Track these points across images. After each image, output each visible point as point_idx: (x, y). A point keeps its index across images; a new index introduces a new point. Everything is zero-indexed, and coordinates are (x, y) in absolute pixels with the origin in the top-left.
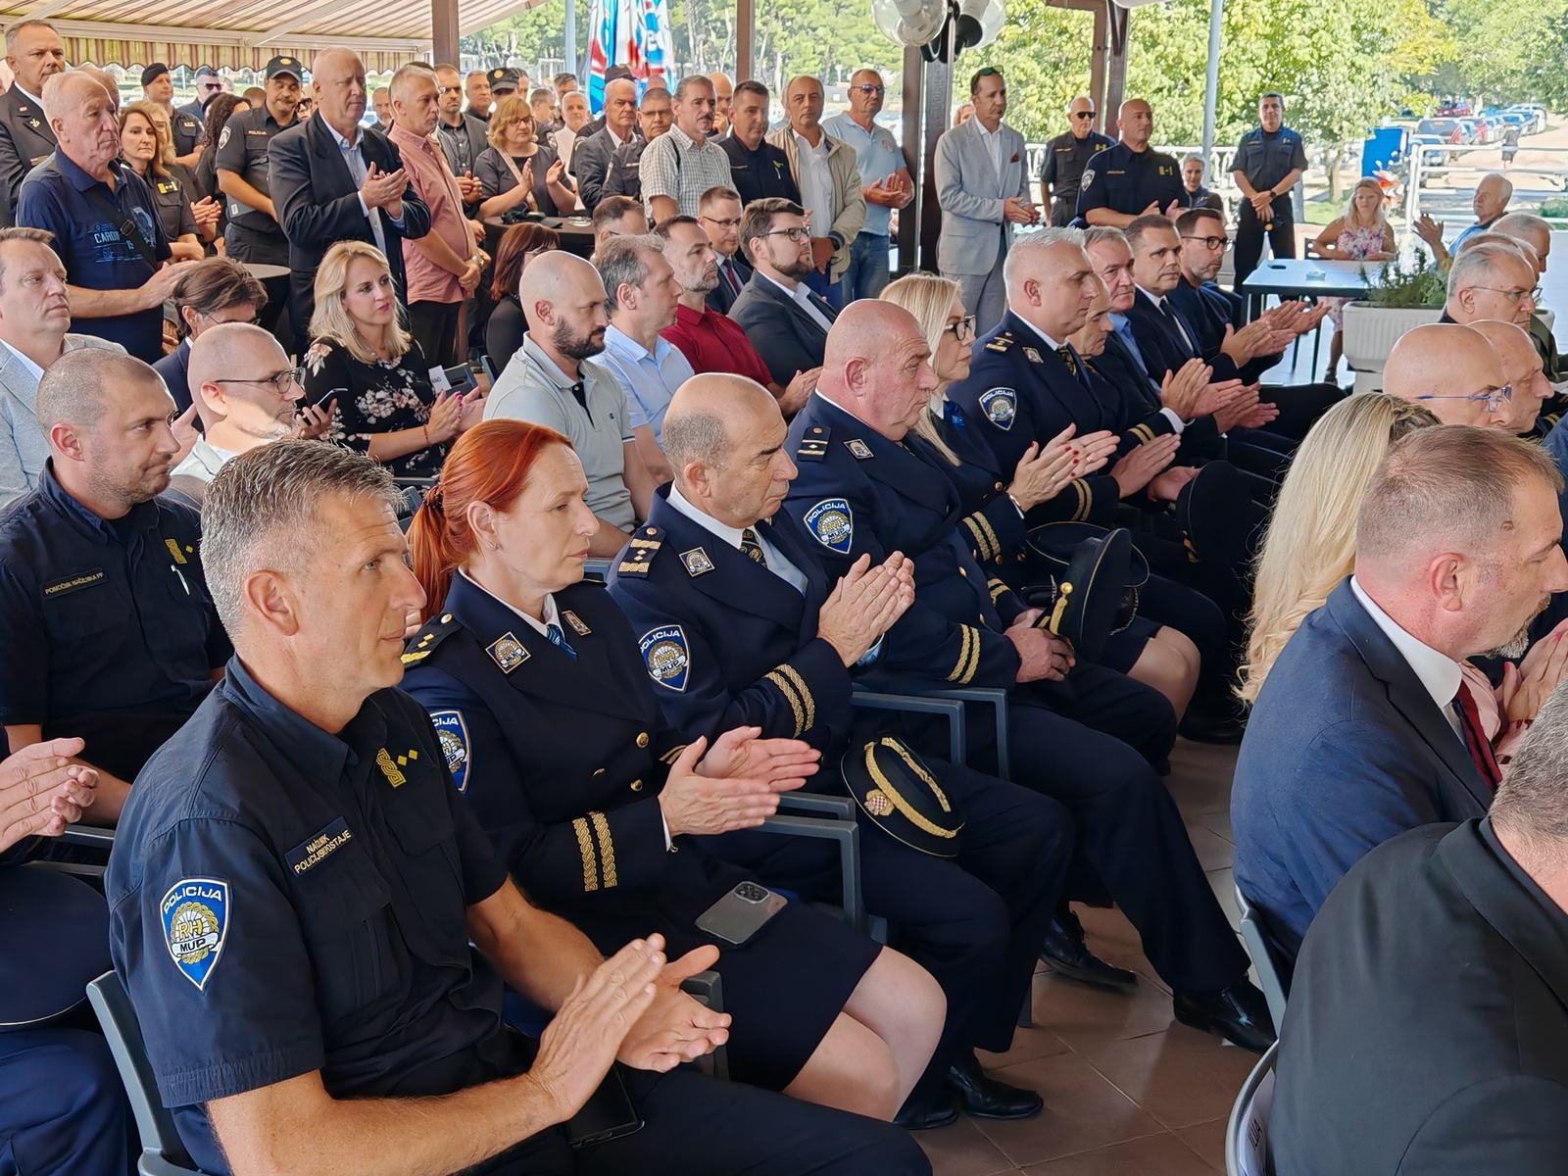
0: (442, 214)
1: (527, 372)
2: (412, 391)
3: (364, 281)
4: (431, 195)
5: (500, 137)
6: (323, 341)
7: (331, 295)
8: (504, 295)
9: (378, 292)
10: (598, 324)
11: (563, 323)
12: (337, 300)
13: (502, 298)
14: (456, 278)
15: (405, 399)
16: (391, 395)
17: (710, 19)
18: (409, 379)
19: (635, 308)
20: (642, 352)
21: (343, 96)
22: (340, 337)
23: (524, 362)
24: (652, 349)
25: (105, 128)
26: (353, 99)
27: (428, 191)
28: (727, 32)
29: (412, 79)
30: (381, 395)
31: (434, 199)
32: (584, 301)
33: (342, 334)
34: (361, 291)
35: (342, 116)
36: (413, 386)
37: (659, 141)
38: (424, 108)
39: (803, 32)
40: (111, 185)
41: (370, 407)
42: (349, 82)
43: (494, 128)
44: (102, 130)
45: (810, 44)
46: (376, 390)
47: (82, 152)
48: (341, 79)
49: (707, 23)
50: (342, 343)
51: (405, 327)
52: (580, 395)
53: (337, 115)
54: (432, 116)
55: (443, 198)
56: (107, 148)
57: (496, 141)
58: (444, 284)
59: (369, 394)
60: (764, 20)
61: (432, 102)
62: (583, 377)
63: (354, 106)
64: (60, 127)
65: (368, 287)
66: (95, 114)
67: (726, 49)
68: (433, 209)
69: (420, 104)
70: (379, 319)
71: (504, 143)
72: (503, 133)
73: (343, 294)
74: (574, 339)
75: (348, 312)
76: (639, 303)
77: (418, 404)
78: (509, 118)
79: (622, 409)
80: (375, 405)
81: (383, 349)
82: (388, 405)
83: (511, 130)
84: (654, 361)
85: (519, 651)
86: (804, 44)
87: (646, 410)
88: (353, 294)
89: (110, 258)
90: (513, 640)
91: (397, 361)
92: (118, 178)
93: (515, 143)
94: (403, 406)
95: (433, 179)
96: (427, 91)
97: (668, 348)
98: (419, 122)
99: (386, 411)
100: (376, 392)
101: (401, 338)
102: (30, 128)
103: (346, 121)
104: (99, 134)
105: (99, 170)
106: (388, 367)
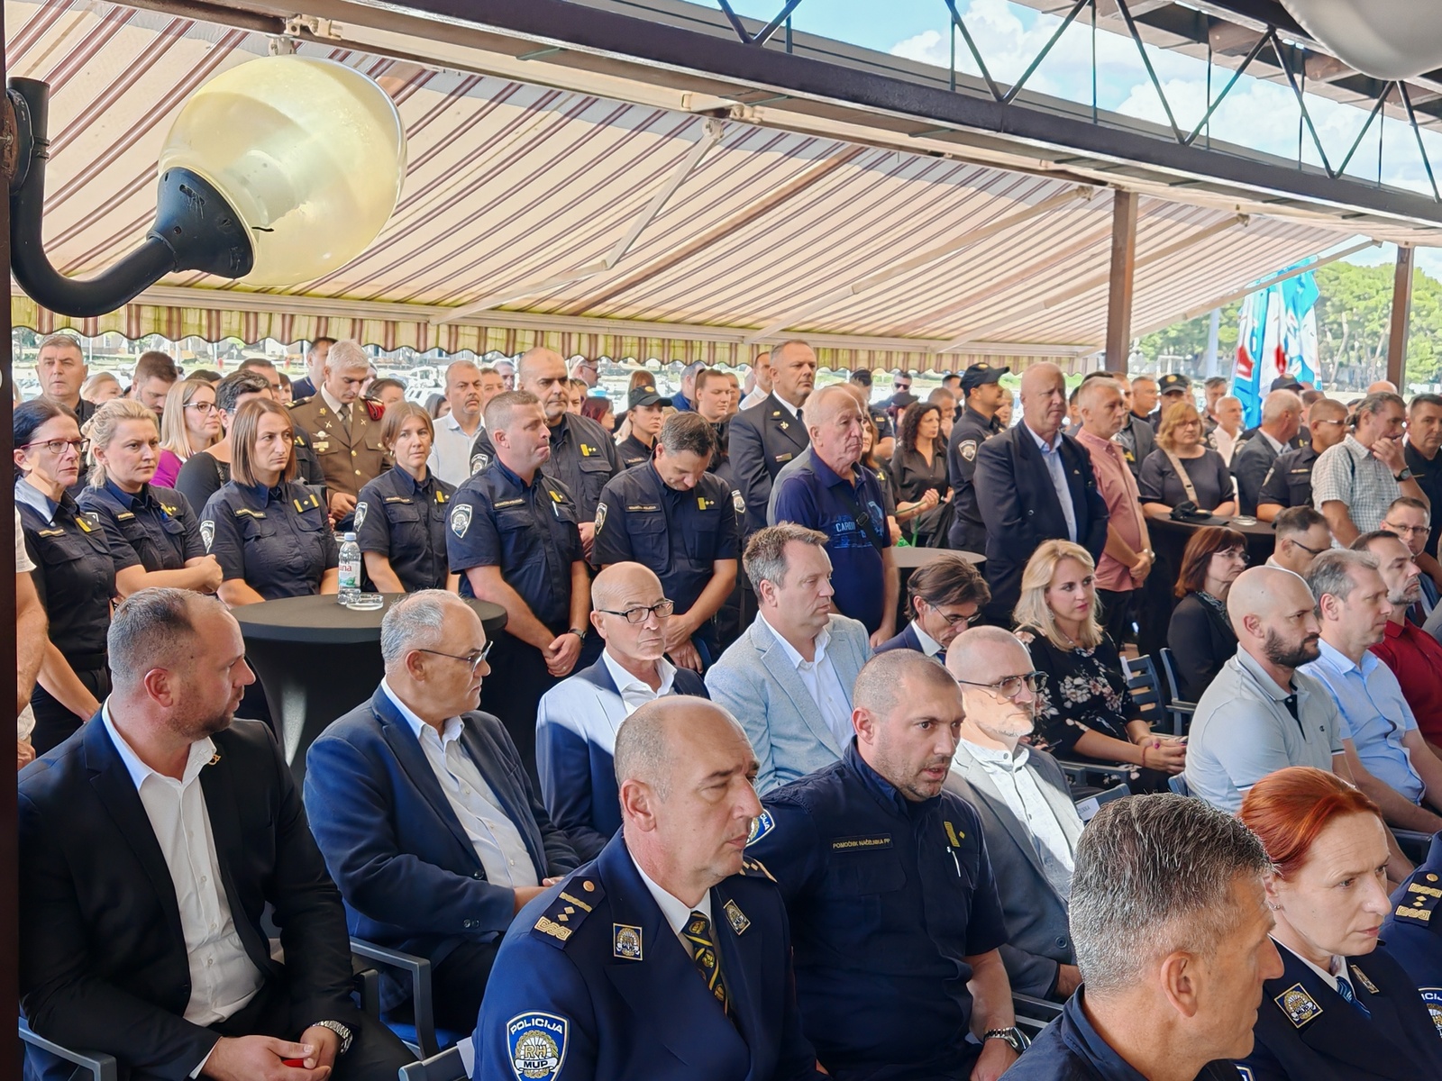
0: (1118, 510)
1: (1243, 683)
2: (1105, 681)
3: (1069, 580)
4: (1110, 491)
5: (1169, 439)
6: (1025, 629)
7: (1037, 588)
8: (1189, 592)
9: (1079, 592)
10: (1310, 631)
11: (1273, 634)
12: (1041, 593)
13: (1186, 595)
14: (1127, 569)
15: (1100, 687)
16: (1088, 682)
17: (1327, 321)
18: (1102, 670)
19: (1337, 619)
20: (1349, 665)
21: (1045, 405)
22: (1040, 626)
23: (1238, 672)
24: (1359, 661)
25: (853, 434)
26: (1054, 407)
27: (1108, 489)
28: (1342, 334)
29: (1100, 389)
30: (1078, 681)
31: (1113, 495)
32: (1293, 610)
33: (1043, 624)
34: (1064, 589)
35: (1044, 423)
36: (1107, 676)
37: (1334, 449)
38: (1109, 414)
39: (1422, 334)
40: (853, 482)
41: (1068, 692)
42: (1051, 393)
43: (1164, 431)
44: (850, 436)
45: (1427, 345)
46: (1074, 677)
47: (832, 455)
48: (1046, 390)
49: (1324, 325)
50: (1043, 632)
51: (1100, 621)
52: (1292, 706)
53: (1039, 422)
54: (1116, 420)
55: (1121, 495)
56: (853, 451)
57: (1166, 443)
58: (1116, 574)
59: (1068, 679)
60: (1381, 322)
61: (1118, 408)
62: (1296, 689)
63: (1054, 414)
64: (816, 434)
65: (1071, 586)
66: (845, 423)
67: (1342, 348)
68: (1110, 506)
69: (1107, 410)
70: (1077, 616)
71: (1172, 444)
72: (1171, 434)
73: (1047, 589)
74: (1286, 648)
75: (1050, 605)
76: (1341, 615)
77: (1111, 694)
78: (1177, 421)
79: (1332, 721)
80: (1073, 690)
81: (1078, 639)
82: (1085, 691)
83: (1179, 432)
84: (1360, 675)
85: (1310, 1005)
86: (1422, 345)
87: (1350, 723)
88: (1056, 592)
89: (846, 545)
90: (1302, 991)
91: (1092, 651)
92: (858, 476)
93: (1182, 444)
94: (1097, 693)
95: (1114, 478)
96: (1113, 398)
97: (1376, 662)
98: (1105, 427)
99: (1082, 697)
100: (1074, 678)
101: (1096, 629)
102: (780, 430)
103: (1047, 427)
104: (847, 439)
105: (844, 470)
106: (1085, 655)
